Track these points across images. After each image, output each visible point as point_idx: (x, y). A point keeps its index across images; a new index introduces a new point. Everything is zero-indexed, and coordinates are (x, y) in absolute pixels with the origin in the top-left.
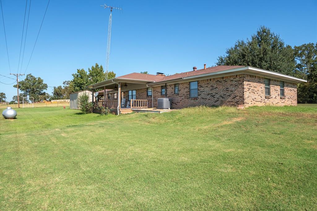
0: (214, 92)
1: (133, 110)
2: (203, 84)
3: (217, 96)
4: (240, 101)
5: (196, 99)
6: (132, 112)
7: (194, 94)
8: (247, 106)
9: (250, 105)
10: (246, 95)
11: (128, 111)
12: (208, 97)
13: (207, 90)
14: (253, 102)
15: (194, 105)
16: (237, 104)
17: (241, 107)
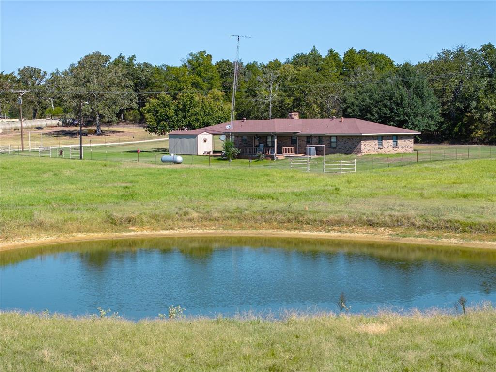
0: (346, 145)
1: (285, 157)
2: (339, 139)
3: (348, 148)
4: (360, 151)
5: (335, 148)
6: (284, 158)
7: (334, 145)
8: (363, 154)
9: (365, 153)
10: (363, 148)
11: (280, 157)
12: (343, 148)
13: (342, 143)
14: (368, 152)
15: (334, 153)
16: (358, 153)
17: (359, 155)
